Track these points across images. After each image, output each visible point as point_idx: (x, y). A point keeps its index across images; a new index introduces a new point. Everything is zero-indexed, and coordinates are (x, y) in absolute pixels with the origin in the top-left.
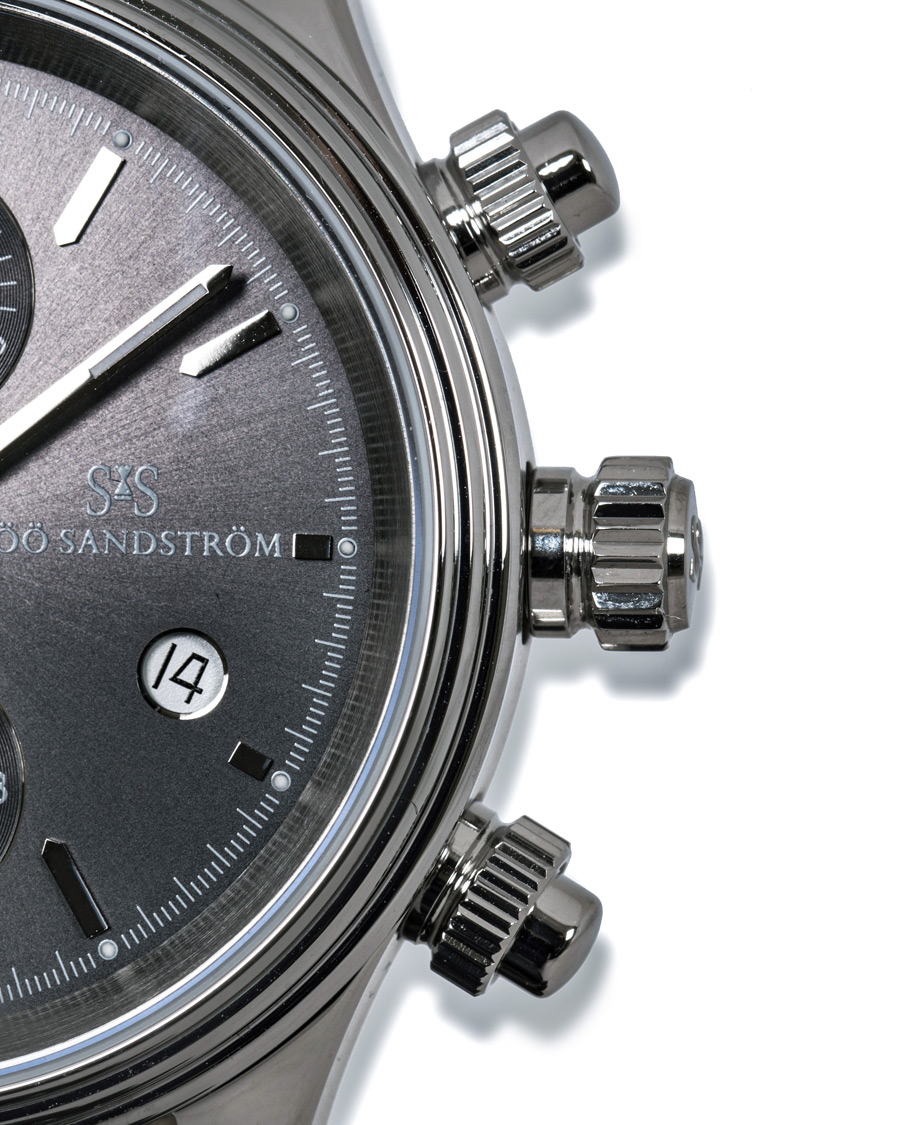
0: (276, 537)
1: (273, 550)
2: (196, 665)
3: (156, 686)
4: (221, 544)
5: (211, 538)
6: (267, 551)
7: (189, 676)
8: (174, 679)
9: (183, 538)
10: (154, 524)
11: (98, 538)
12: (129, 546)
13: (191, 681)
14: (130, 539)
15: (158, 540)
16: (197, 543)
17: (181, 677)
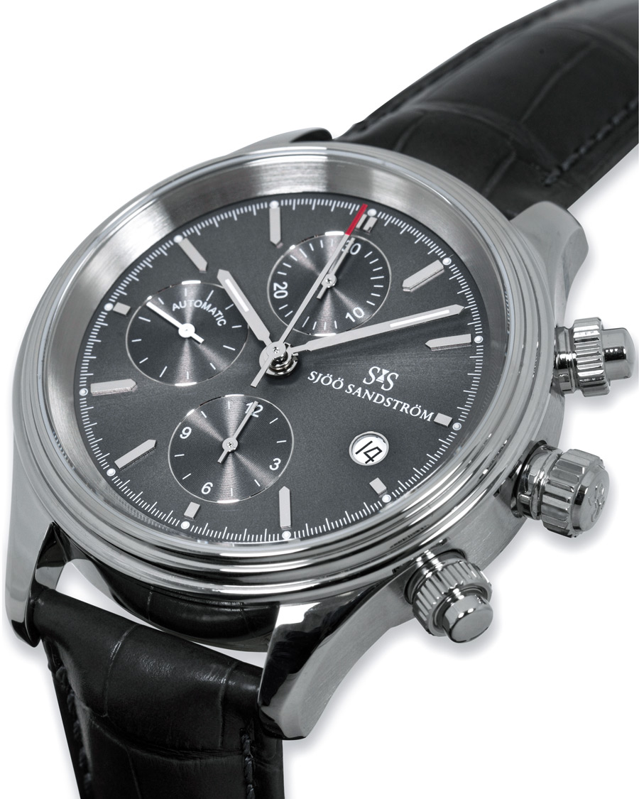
0: (432, 414)
1: (427, 418)
2: (377, 451)
3: (357, 453)
4: (409, 410)
5: (406, 406)
6: (425, 417)
7: (371, 454)
8: (365, 453)
9: (396, 402)
10: (387, 394)
11: (363, 392)
12: (373, 398)
13: (371, 456)
14: (375, 395)
15: (385, 400)
16: (400, 406)
17: (368, 453)
